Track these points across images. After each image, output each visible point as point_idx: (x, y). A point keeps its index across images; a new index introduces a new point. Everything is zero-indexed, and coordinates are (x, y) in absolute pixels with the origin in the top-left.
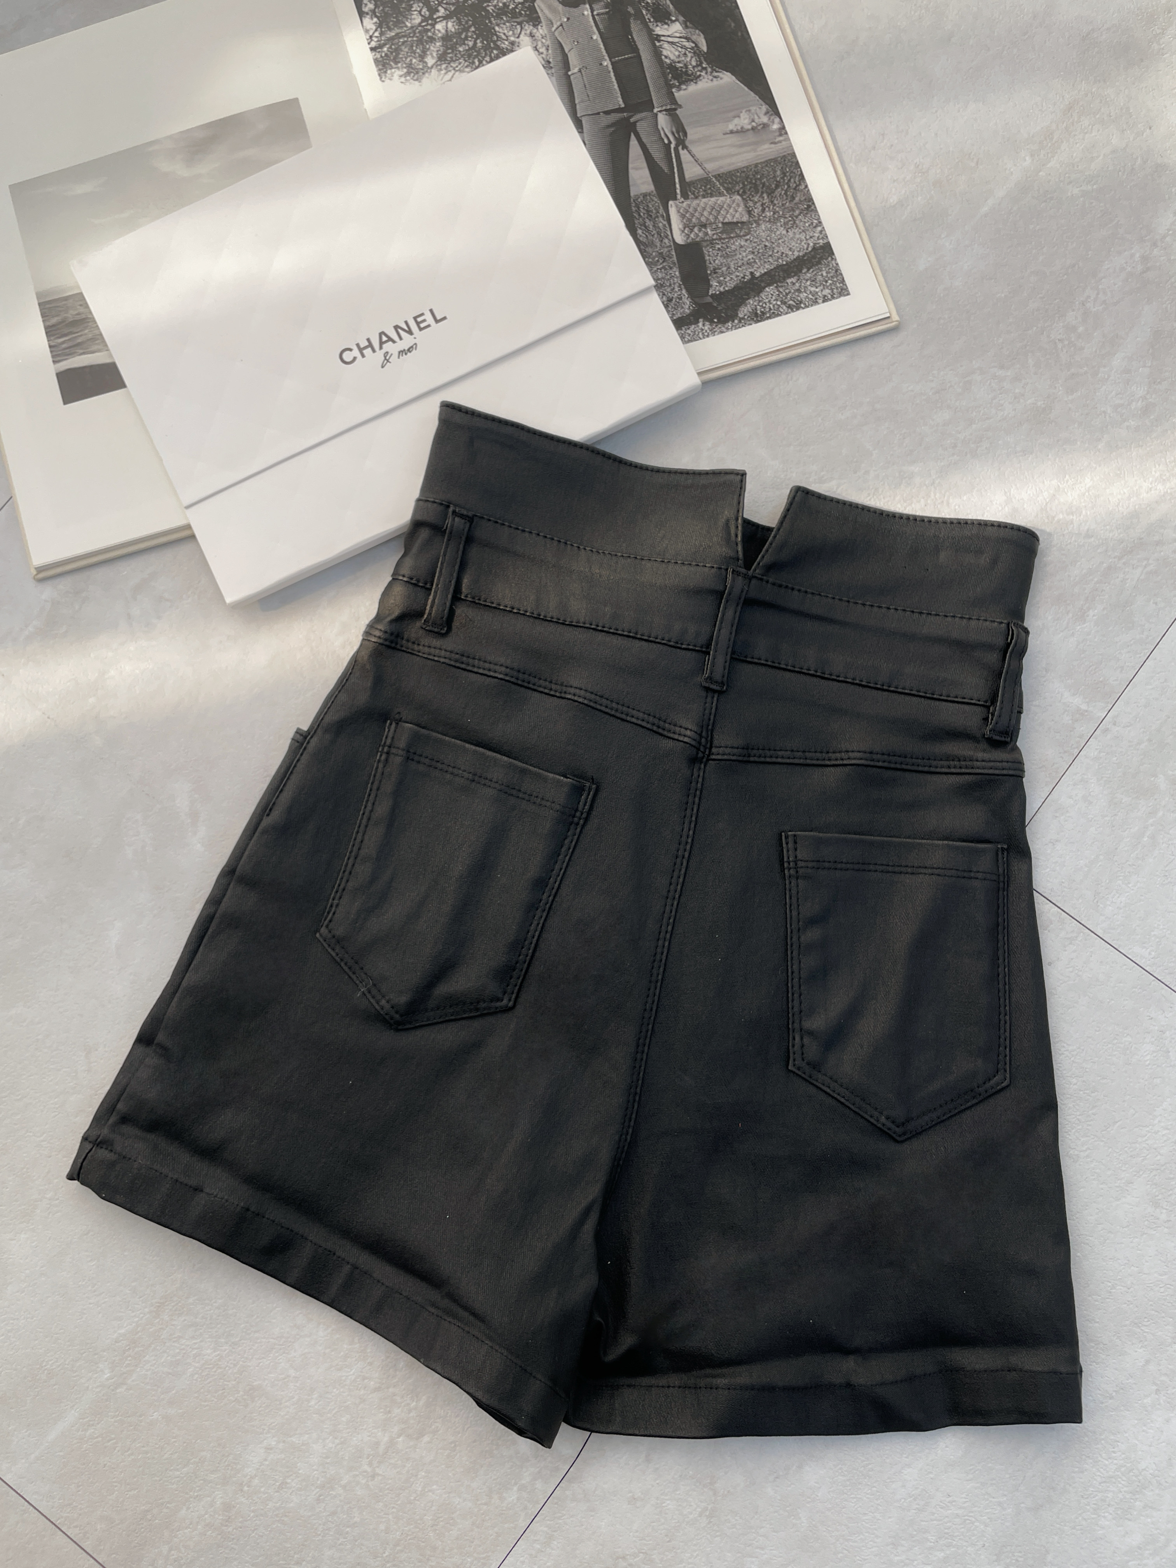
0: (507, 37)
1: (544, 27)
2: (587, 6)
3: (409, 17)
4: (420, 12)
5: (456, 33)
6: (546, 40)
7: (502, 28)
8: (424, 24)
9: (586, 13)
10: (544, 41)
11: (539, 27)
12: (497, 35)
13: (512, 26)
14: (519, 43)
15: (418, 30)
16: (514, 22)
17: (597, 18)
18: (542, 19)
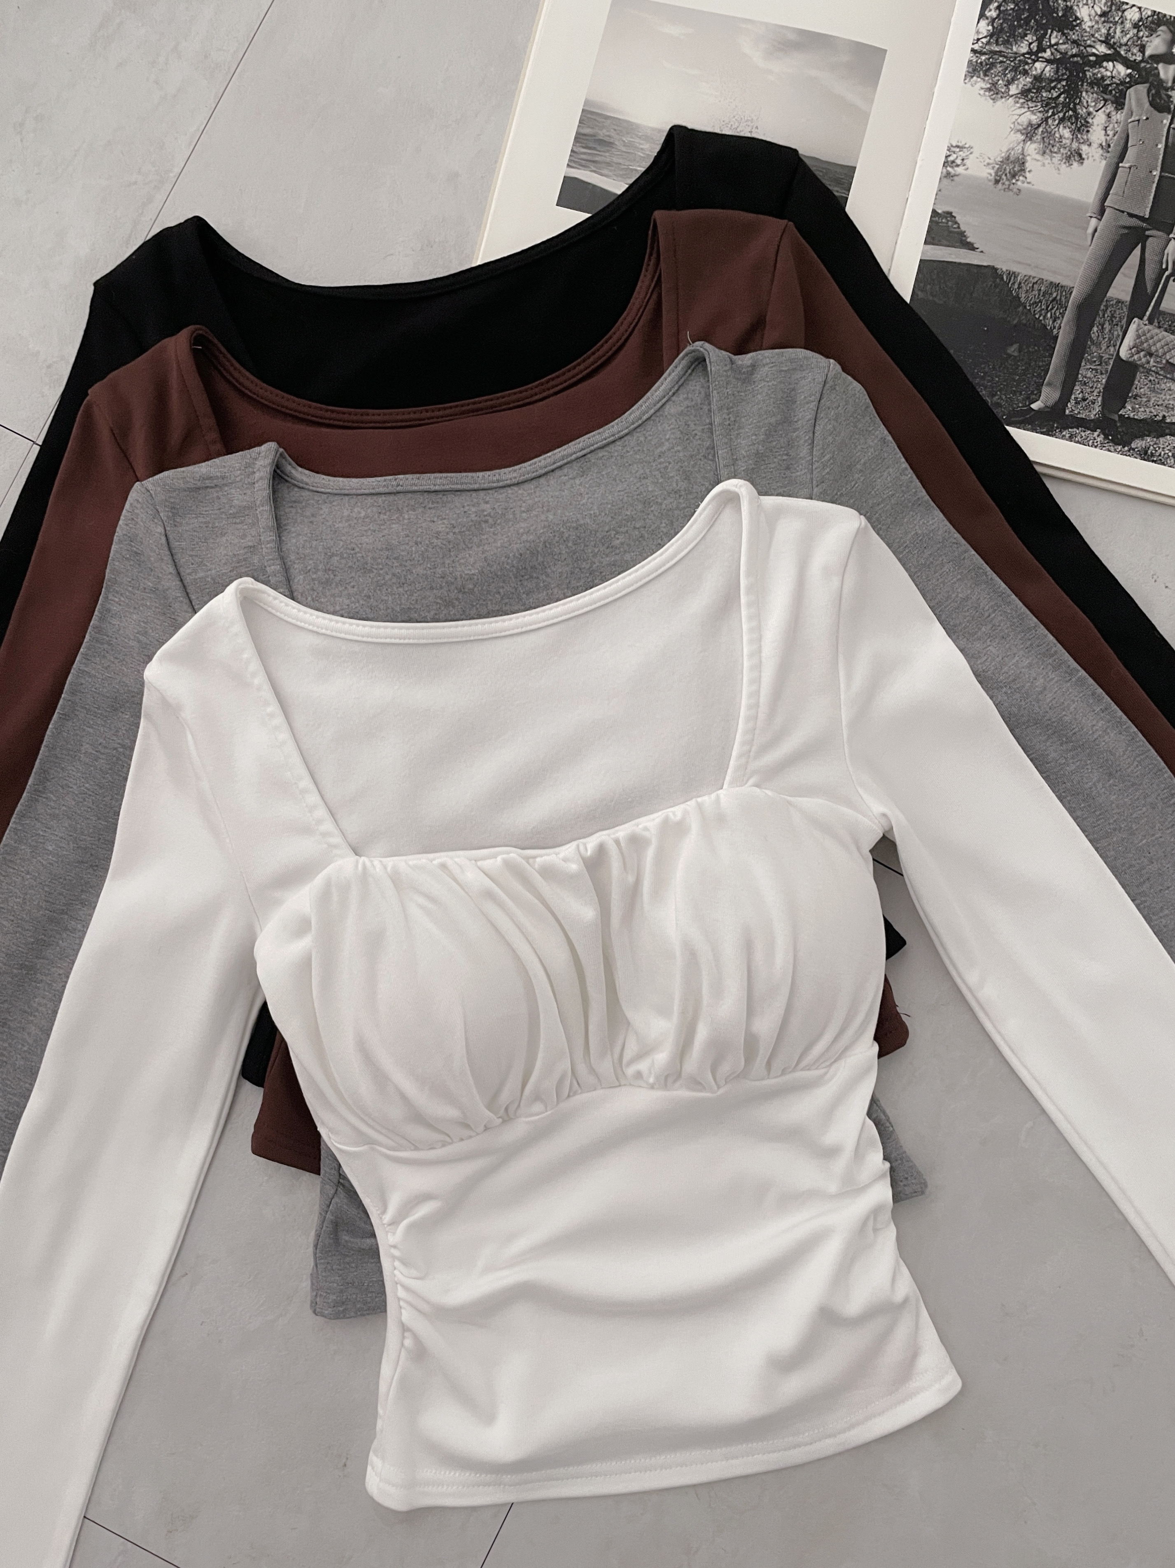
0: (1088, 105)
1: (1123, 114)
2: (1170, 117)
3: (1019, 43)
4: (1030, 44)
5: (1048, 79)
6: (1118, 127)
7: (1089, 96)
8: (1027, 56)
9: (1165, 121)
12: (1080, 99)
13: (1098, 98)
14: (1094, 116)
15: (1018, 59)
16: (1102, 96)
17: (1171, 130)
18: (1126, 107)
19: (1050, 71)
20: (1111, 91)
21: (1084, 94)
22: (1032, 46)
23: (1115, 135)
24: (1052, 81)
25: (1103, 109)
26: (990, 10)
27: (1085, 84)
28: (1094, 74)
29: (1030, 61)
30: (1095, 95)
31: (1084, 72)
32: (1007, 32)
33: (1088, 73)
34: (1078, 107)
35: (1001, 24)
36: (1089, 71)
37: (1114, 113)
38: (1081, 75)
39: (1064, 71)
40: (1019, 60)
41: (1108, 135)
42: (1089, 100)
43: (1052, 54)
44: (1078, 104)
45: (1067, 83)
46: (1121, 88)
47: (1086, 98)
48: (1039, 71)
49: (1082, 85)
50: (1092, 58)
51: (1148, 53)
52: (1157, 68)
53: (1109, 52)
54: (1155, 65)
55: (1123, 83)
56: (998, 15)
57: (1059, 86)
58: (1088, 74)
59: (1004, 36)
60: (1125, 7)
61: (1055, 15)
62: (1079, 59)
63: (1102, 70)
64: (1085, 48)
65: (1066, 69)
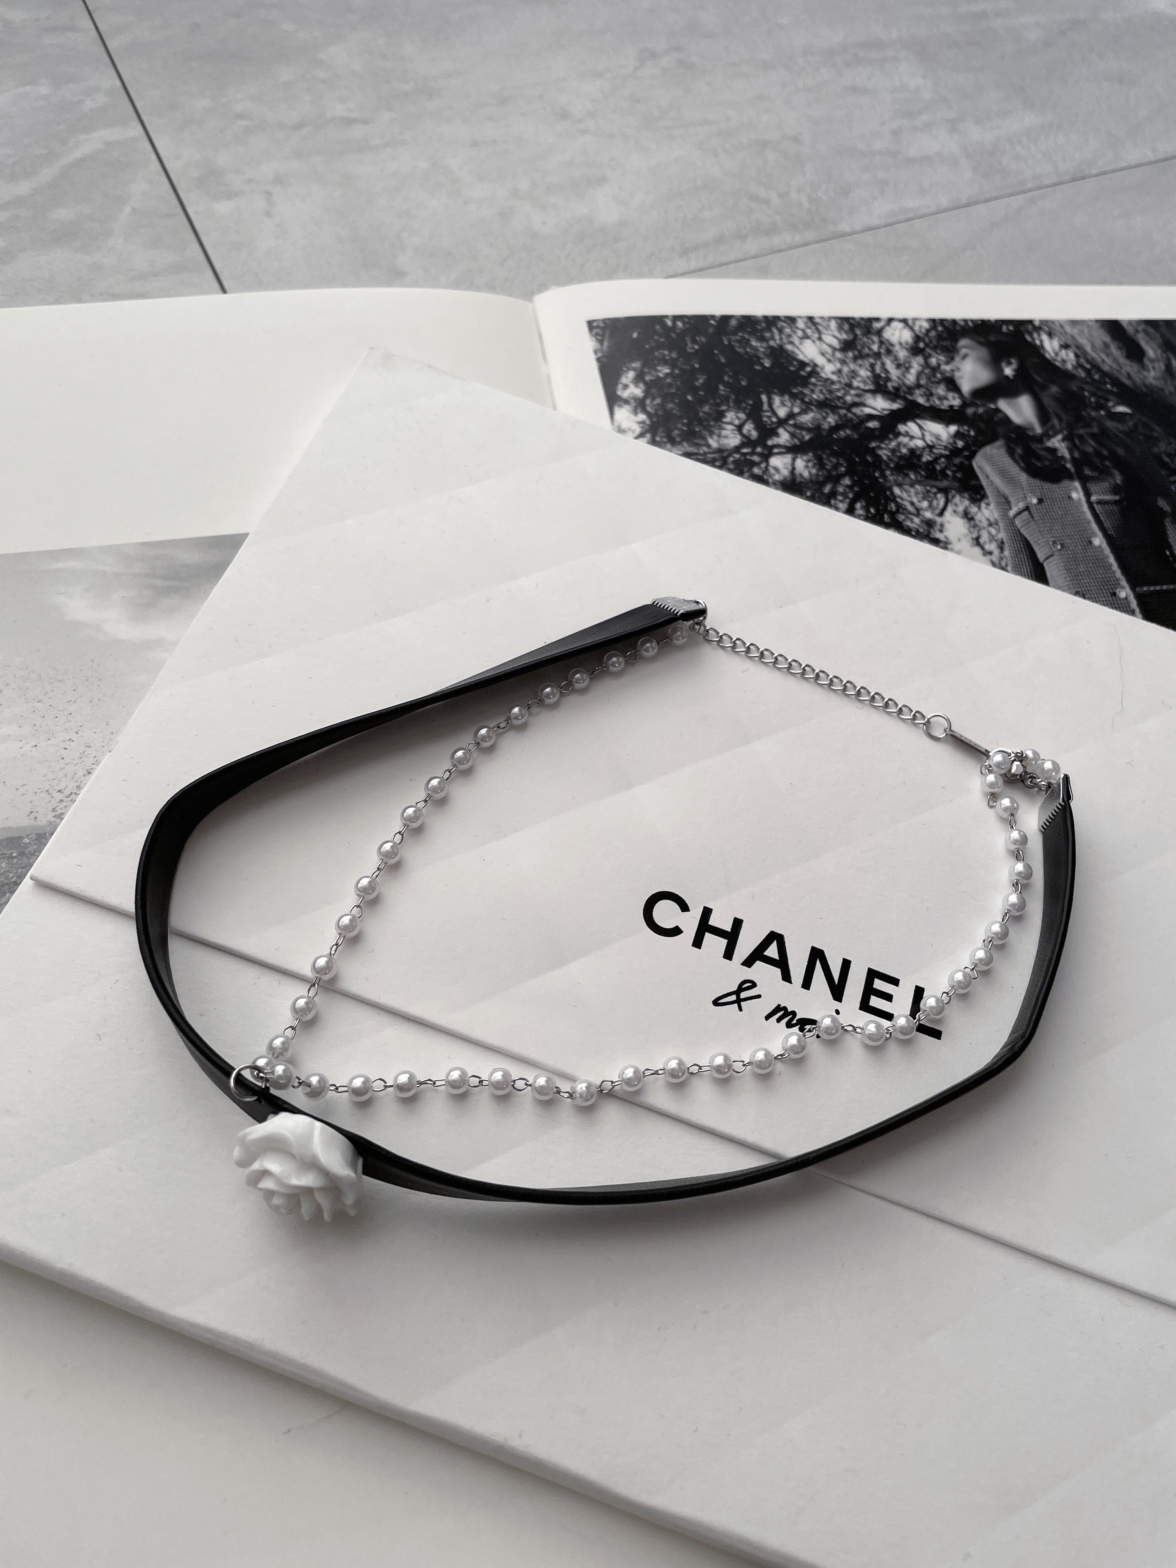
0: (918, 510)
1: (992, 506)
2: (1077, 484)
3: (717, 431)
4: (740, 428)
5: (811, 481)
6: (999, 531)
7: (907, 492)
8: (745, 450)
9: (1074, 495)
10: (993, 531)
11: (983, 505)
12: (896, 503)
13: (928, 492)
14: (942, 525)
15: (731, 459)
16: (933, 486)
17: (1098, 508)
18: (988, 491)
19: (807, 467)
20: (943, 471)
21: (897, 491)
22: (745, 431)
23: (1002, 549)
24: (822, 484)
25: (950, 508)
26: (626, 387)
27: (888, 472)
28: (893, 451)
29: (756, 458)
30: (918, 487)
31: (872, 452)
32: (681, 418)
33: (880, 452)
34: (901, 517)
35: (662, 406)
36: (879, 447)
37: (974, 509)
38: (869, 459)
39: (834, 460)
40: (734, 462)
41: (990, 553)
42: (915, 500)
43: (793, 435)
44: (897, 511)
45: (852, 479)
46: (957, 461)
47: (905, 495)
48: (785, 472)
49: (884, 476)
50: (872, 424)
51: (966, 387)
52: (998, 410)
53: (895, 406)
54: (992, 406)
55: (955, 452)
56: (647, 393)
57: (841, 489)
58: (884, 453)
59: (679, 426)
60: (877, 325)
61: (758, 368)
62: (848, 432)
63: (904, 440)
64: (849, 409)
65: (834, 454)
